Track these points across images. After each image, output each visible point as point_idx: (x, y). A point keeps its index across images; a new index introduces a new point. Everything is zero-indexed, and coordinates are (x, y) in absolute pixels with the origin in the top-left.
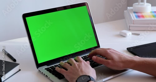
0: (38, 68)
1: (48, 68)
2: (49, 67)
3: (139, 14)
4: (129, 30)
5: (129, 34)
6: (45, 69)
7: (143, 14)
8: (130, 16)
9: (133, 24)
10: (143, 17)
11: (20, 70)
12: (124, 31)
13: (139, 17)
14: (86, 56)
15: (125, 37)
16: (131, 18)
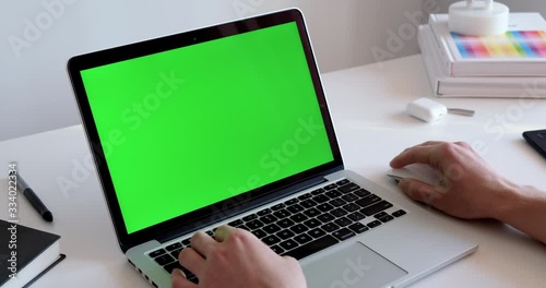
0: (124, 252)
1: (162, 251)
2: (164, 246)
3: (471, 41)
4: (439, 95)
5: (438, 111)
6: (152, 255)
7: (484, 41)
8: (440, 45)
9: (452, 75)
10: (483, 50)
11: (63, 257)
12: (423, 102)
13: (469, 50)
14: (294, 200)
15: (424, 121)
16: (444, 53)
